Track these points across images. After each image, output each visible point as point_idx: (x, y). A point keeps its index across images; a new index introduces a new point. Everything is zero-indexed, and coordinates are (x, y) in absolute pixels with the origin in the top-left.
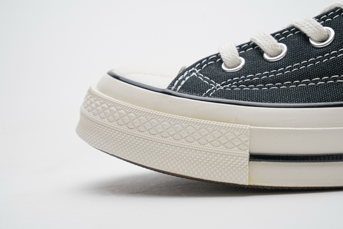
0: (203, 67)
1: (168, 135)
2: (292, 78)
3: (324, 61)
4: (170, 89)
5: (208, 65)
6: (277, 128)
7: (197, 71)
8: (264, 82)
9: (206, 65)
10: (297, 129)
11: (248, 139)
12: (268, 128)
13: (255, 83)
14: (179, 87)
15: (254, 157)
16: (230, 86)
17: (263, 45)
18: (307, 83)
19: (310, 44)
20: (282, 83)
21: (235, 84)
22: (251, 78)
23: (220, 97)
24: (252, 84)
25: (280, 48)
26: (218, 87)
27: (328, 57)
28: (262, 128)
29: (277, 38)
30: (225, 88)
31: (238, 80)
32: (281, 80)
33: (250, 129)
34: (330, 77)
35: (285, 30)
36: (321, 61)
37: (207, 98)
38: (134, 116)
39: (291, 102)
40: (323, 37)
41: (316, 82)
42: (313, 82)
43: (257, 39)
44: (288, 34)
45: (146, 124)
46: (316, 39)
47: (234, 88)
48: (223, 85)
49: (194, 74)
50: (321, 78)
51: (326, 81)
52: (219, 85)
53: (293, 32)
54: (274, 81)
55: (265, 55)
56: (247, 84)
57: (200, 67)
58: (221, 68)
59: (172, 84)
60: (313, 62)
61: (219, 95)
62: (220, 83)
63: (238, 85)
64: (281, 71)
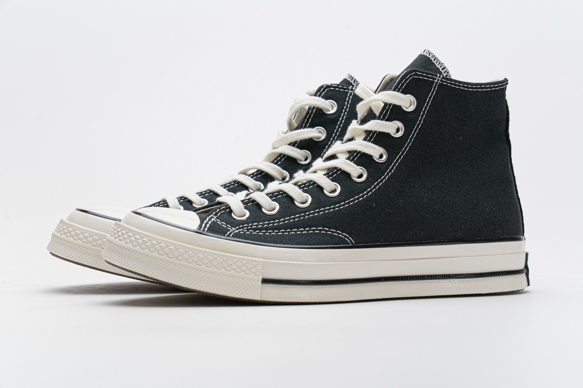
0: (218, 215)
1: (202, 264)
2: (285, 227)
3: (306, 217)
4: (200, 230)
5: (221, 214)
6: (281, 262)
7: (215, 217)
8: (267, 229)
9: (220, 213)
10: (294, 262)
11: (262, 268)
12: (275, 261)
13: (260, 229)
14: (206, 229)
15: (265, 281)
16: (243, 230)
17: (262, 202)
18: (296, 232)
19: (295, 204)
20: (279, 231)
21: (246, 229)
22: (257, 225)
23: (238, 238)
24: (258, 230)
25: (274, 206)
26: (234, 231)
27: (308, 215)
28: (270, 261)
29: (271, 197)
30: (239, 232)
31: (247, 227)
32: (278, 228)
33: (264, 262)
34: (310, 228)
35: (275, 192)
36: (304, 217)
37: (228, 238)
38: (174, 248)
39: (287, 244)
40: (304, 200)
41: (302, 231)
42: (300, 231)
43: (256, 197)
44: (278, 195)
45: (185, 255)
46: (299, 201)
47: (246, 232)
48: (237, 229)
49: (213, 219)
50: (305, 229)
51: (308, 231)
52: (235, 229)
53: (282, 194)
54: (273, 229)
55: (263, 210)
56: (255, 230)
57: (216, 215)
58: (232, 217)
59: (200, 226)
60: (299, 217)
61: (237, 237)
62: (235, 228)
63: (248, 230)
64: (277, 222)
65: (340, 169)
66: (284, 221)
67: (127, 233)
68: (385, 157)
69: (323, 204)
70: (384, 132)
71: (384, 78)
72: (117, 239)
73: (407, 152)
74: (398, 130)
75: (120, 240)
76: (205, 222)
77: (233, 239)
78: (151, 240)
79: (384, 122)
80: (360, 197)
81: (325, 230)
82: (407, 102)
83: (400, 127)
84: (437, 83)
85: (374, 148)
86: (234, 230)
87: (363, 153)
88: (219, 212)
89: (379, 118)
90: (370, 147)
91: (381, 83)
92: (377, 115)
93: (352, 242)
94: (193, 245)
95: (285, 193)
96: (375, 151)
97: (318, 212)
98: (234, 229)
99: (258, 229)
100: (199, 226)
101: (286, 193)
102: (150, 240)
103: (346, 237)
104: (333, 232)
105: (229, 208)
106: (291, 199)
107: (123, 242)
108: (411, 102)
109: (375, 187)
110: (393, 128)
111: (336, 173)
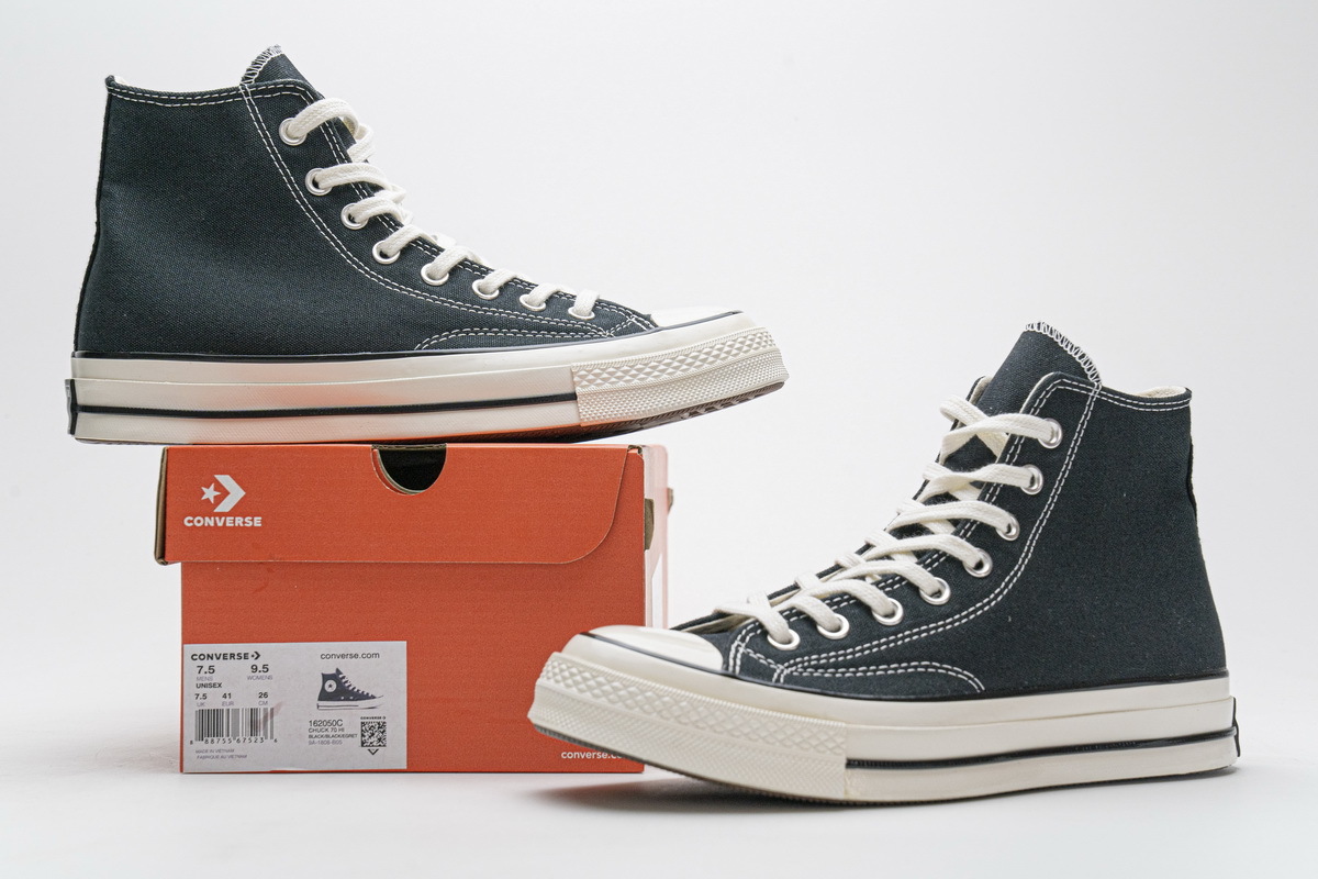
0: (747, 640)
2: (866, 662)
3: (899, 643)
4: (728, 670)
5: (751, 638)
6: (874, 727)
7: (744, 646)
8: (836, 666)
11: (843, 739)
13: (825, 667)
14: (738, 668)
15: (852, 764)
16: (797, 670)
17: (818, 615)
18: (885, 670)
19: (875, 619)
20: (857, 669)
21: (801, 668)
22: (818, 660)
23: (795, 684)
25: (839, 622)
27: (903, 638)
28: (858, 726)
29: (830, 606)
30: (792, 672)
31: (803, 662)
32: (855, 664)
33: (844, 728)
34: (909, 664)
35: (836, 596)
36: (896, 643)
37: (779, 685)
40: (889, 611)
42: (893, 669)
44: (841, 602)
46: (881, 613)
47: (802, 672)
48: (787, 668)
49: (742, 650)
50: (900, 665)
51: (906, 668)
52: (783, 668)
53: (847, 600)
54: (847, 664)
55: (820, 629)
56: (816, 668)
57: (743, 640)
58: (769, 643)
59: (726, 663)
60: (887, 643)
61: (793, 683)
62: (783, 664)
63: (805, 668)
64: (851, 653)
65: (944, 554)
66: (862, 651)
67: (580, 672)
68: (1014, 531)
69: (924, 619)
70: (1013, 487)
71: (976, 384)
72: (562, 684)
73: (1048, 520)
74: (1033, 481)
75: (568, 686)
76: (732, 655)
77: (786, 686)
78: (629, 686)
79: (1010, 467)
80: (985, 605)
81: (934, 667)
82: (1047, 432)
83: (1036, 476)
84: (1093, 397)
85: (1001, 516)
86: (781, 670)
87: (982, 524)
88: (747, 634)
89: (1002, 461)
90: (993, 513)
91: (971, 392)
92: (999, 455)
93: (980, 688)
94: (724, 699)
95: (852, 597)
96: (1001, 521)
97: (919, 633)
98: (781, 667)
99: (822, 667)
100: (724, 663)
101: (854, 598)
102: (626, 687)
103: (969, 678)
104: (947, 670)
105: (761, 626)
106: (866, 609)
107: (574, 689)
108: (1053, 432)
109: (1006, 586)
110: (1025, 478)
111: (937, 560)
